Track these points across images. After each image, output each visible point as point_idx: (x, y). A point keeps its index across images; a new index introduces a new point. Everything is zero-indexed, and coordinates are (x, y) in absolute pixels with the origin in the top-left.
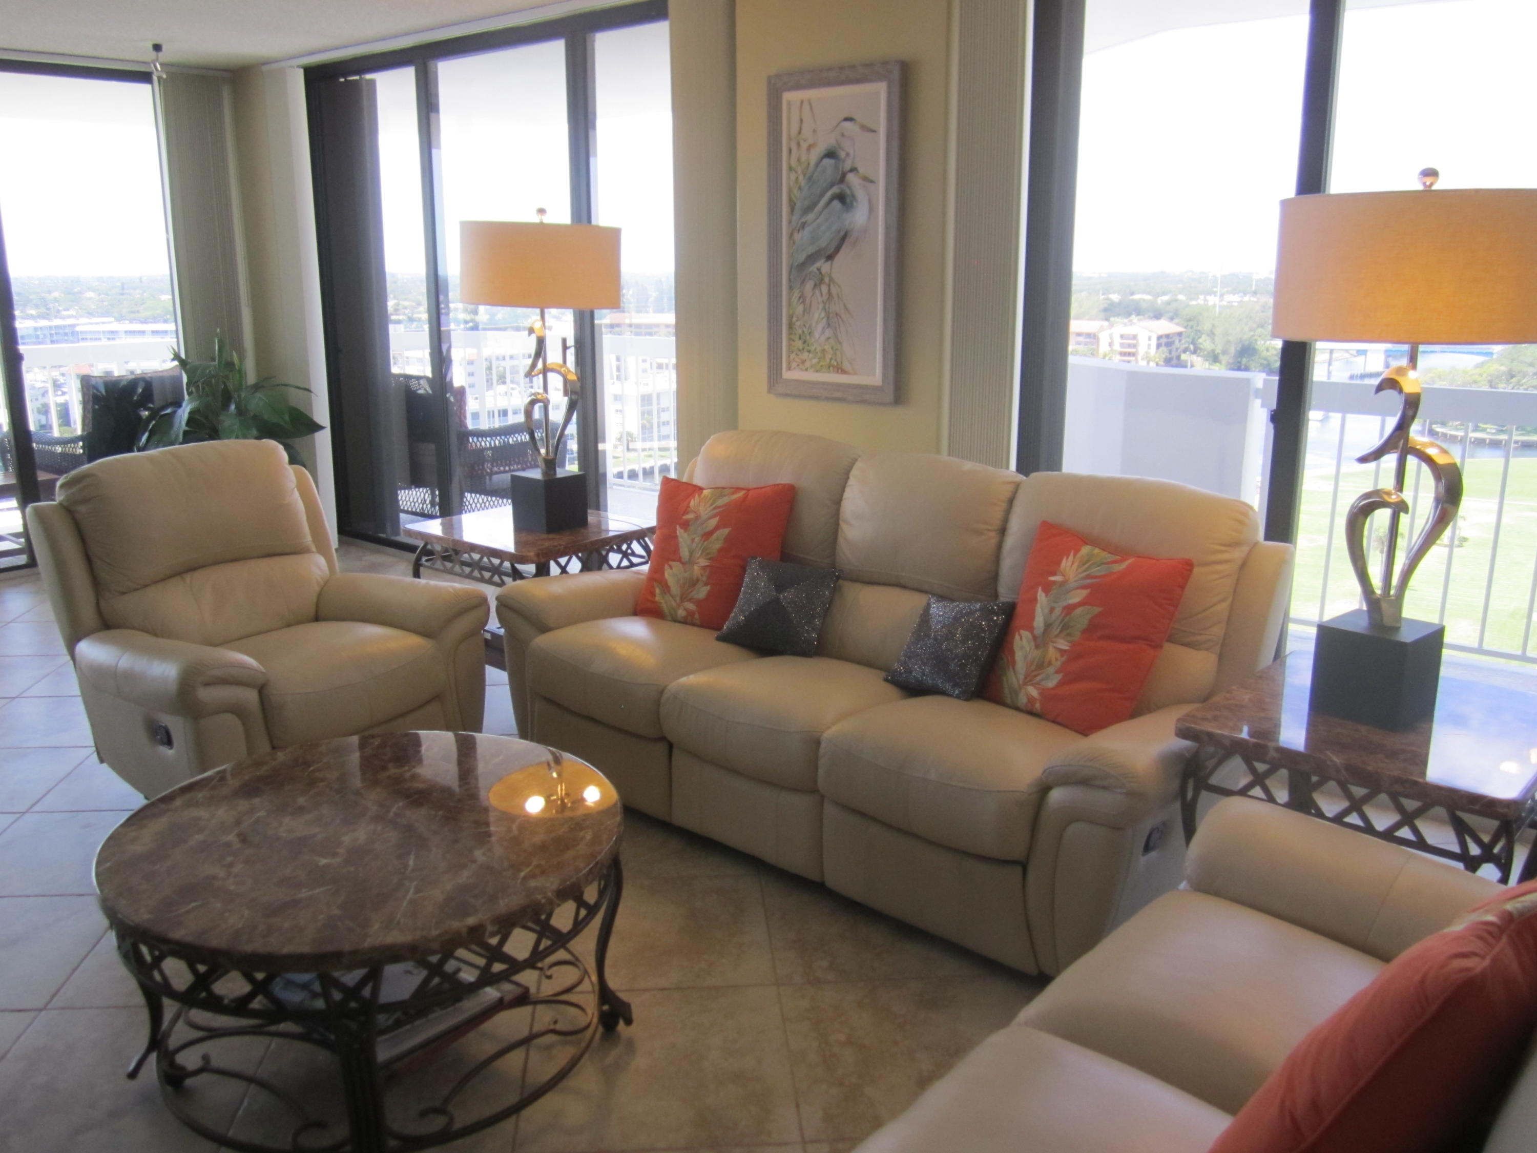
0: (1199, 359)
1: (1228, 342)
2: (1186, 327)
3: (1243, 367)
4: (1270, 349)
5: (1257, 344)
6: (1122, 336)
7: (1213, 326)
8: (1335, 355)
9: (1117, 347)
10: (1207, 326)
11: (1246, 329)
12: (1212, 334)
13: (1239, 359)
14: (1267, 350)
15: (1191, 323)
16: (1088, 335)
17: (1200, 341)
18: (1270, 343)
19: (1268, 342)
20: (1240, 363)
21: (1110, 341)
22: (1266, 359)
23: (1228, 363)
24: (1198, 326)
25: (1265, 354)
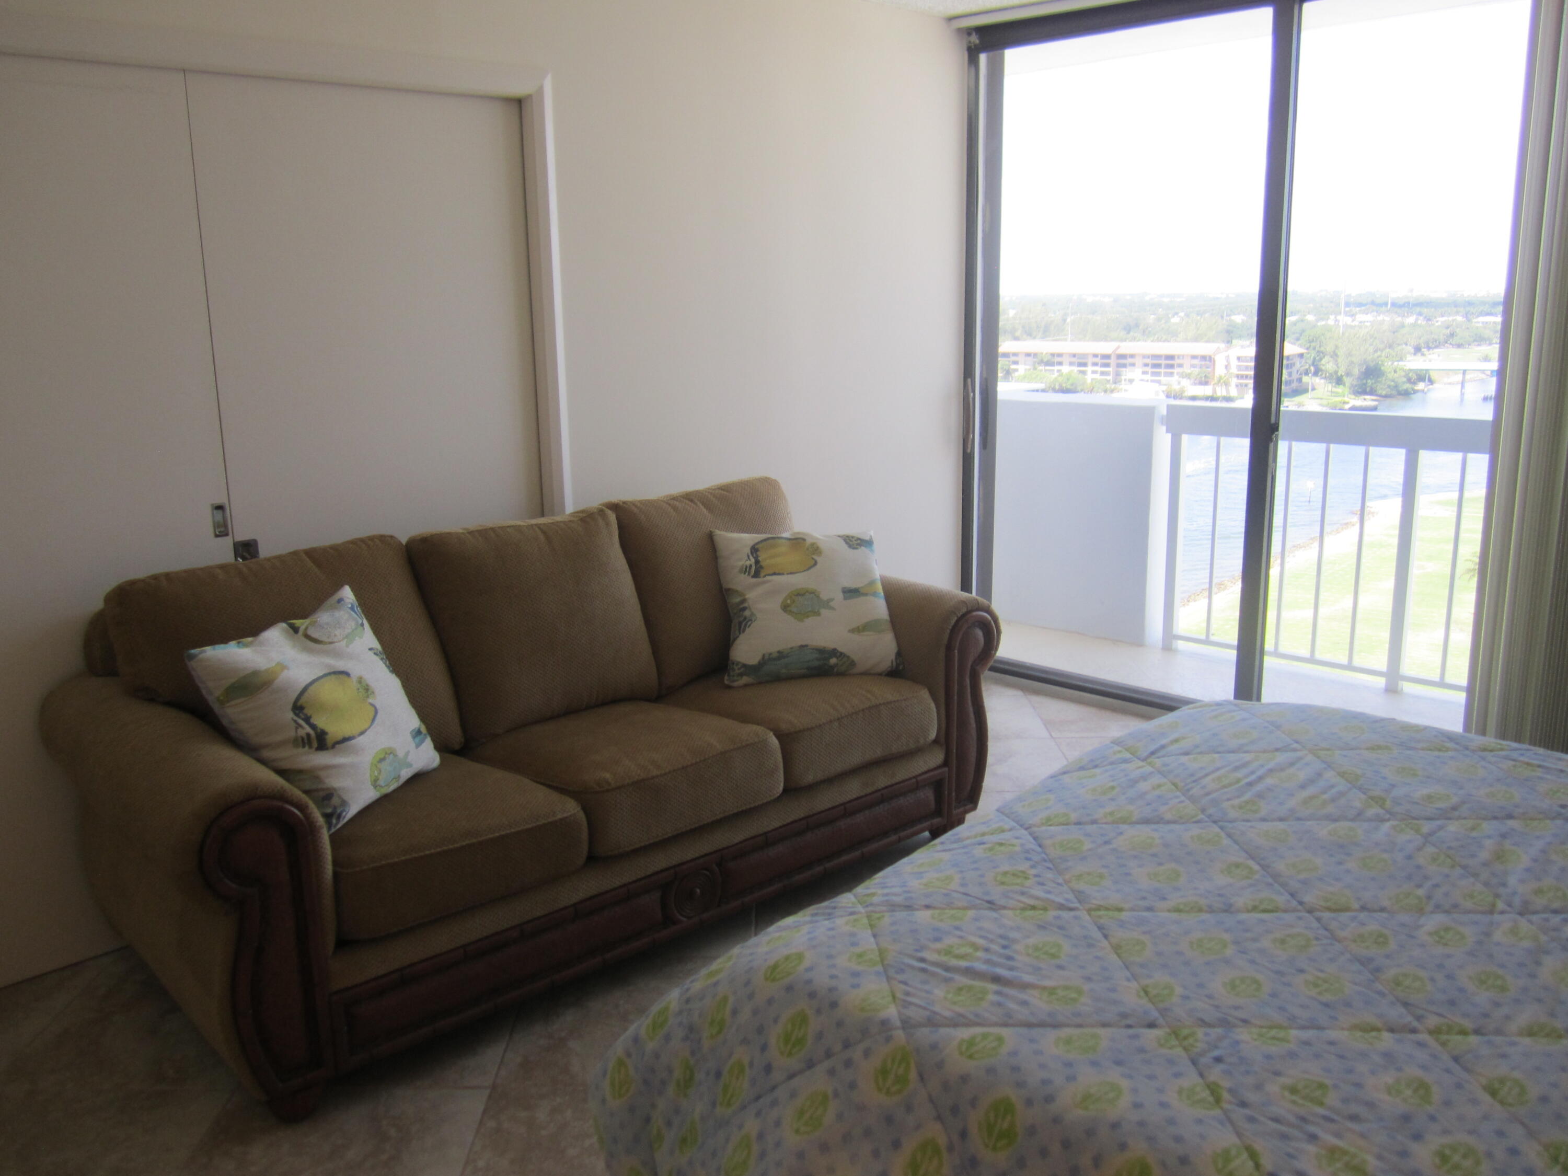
0: (1323, 381)
1: (1352, 362)
2: (1307, 349)
3: (1368, 389)
4: (1398, 370)
5: (1383, 365)
6: (1239, 358)
7: (1337, 347)
8: (1468, 377)
9: (1234, 370)
10: (1329, 348)
11: (1371, 349)
12: (1335, 355)
13: (1364, 381)
14: (1395, 372)
15: (1313, 344)
16: (1204, 358)
17: (1323, 362)
18: (1398, 364)
19: (1396, 363)
20: (1365, 384)
21: (1227, 364)
22: (1393, 381)
23: (1352, 386)
24: (1320, 347)
25: (1391, 375)
